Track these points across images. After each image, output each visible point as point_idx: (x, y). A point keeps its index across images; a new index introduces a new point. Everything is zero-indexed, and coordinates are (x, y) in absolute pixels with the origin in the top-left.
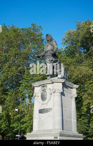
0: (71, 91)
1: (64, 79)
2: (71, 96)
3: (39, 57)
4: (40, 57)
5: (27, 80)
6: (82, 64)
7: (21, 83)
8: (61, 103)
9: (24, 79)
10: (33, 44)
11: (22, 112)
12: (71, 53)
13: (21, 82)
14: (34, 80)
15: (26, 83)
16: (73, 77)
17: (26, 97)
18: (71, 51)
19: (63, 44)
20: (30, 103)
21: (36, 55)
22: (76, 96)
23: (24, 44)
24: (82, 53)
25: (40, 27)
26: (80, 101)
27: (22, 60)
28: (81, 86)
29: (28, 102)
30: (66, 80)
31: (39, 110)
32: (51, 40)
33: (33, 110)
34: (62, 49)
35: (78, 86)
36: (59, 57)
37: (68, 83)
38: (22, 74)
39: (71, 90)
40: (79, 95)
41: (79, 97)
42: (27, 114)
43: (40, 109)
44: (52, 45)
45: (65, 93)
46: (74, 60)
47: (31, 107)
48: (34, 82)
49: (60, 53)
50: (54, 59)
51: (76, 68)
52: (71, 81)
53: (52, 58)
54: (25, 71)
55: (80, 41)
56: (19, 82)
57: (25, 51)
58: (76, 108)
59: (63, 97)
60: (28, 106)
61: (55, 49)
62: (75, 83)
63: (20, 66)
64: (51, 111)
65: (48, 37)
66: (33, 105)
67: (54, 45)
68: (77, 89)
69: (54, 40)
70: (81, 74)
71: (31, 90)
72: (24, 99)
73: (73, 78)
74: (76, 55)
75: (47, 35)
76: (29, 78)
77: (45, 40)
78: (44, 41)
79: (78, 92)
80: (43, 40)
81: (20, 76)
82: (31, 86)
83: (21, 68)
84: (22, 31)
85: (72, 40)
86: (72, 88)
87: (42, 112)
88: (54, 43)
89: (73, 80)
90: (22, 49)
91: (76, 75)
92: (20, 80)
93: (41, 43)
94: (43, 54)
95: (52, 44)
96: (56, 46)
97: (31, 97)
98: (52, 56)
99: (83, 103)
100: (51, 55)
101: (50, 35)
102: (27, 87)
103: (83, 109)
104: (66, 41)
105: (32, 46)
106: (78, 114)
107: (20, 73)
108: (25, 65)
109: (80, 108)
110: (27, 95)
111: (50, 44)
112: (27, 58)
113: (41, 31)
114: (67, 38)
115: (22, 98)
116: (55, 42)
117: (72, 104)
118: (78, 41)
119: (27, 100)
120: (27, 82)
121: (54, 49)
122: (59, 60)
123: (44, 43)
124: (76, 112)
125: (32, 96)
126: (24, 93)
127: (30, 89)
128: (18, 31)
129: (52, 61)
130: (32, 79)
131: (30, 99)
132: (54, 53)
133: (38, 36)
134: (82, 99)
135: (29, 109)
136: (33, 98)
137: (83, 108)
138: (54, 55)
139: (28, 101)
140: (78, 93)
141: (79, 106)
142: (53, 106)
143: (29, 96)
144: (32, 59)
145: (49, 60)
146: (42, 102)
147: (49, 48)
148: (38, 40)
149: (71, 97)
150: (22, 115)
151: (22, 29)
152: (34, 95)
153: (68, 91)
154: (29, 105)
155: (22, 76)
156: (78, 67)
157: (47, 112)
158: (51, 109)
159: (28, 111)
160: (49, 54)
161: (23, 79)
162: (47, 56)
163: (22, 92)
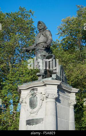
0: (68, 96)
1: (60, 80)
2: (69, 103)
3: (27, 51)
4: (30, 50)
5: (12, 80)
6: (83, 61)
7: (4, 85)
8: (55, 111)
9: (9, 80)
10: (21, 33)
11: (4, 123)
12: (69, 47)
13: (4, 83)
14: (20, 82)
15: (11, 85)
16: (72, 78)
17: (10, 104)
18: (69, 44)
19: (60, 34)
20: (15, 112)
21: (24, 48)
22: (75, 103)
23: (9, 34)
24: (84, 46)
25: (31, 12)
26: (81, 109)
27: (6, 55)
28: (82, 90)
29: (12, 110)
30: (63, 81)
31: (27, 121)
32: (44, 29)
33: (19, 121)
34: (59, 42)
35: (78, 90)
36: (54, 51)
37: (65, 86)
38: (5, 72)
39: (69, 94)
40: (78, 102)
41: (79, 104)
42: (11, 126)
43: (28, 119)
44: (46, 36)
45: (60, 98)
46: (73, 56)
47: (16, 116)
48: (21, 83)
49: (55, 46)
50: (47, 54)
51: (76, 66)
52: (69, 83)
53: (44, 53)
54: (9, 69)
55: (81, 31)
56: (1, 83)
57: (11, 42)
58: (75, 119)
59: (58, 104)
60: (12, 115)
61: (49, 41)
62: (74, 86)
63: (3, 63)
64: (42, 122)
65: (40, 25)
66: (19, 114)
67: (48, 35)
68: (76, 93)
69: (47, 29)
70: (82, 75)
71: (17, 94)
72: (7, 106)
73: (72, 80)
74: (76, 50)
75: (39, 23)
76: (15, 79)
77: (37, 29)
78: (35, 30)
79: (78, 98)
80: (33, 29)
81: (3, 76)
82: (17, 89)
83: (4, 64)
84: (6, 16)
85: (71, 30)
86: (70, 92)
87: (30, 123)
88: (48, 33)
89: (71, 82)
90: (6, 40)
91: (75, 75)
92: (3, 80)
93: (31, 33)
94: (33, 47)
95: (45, 34)
96: (50, 37)
97: (16, 103)
98: (45, 50)
99: (84, 112)
100: (43, 49)
101: (43, 22)
102: (12, 89)
103: (83, 121)
104: (63, 31)
105: (19, 37)
106: (78, 126)
107: (3, 71)
108: (10, 61)
109: (80, 119)
110: (11, 101)
111: (43, 34)
112: (12, 52)
113: (31, 17)
114: (64, 27)
115: (5, 105)
116: (49, 31)
117: (70, 113)
118: (79, 31)
119: (11, 107)
120: (11, 83)
121: (47, 41)
122: (54, 56)
123: (35, 33)
124: (75, 124)
125: (18, 102)
126: (7, 98)
127: (15, 93)
128: (2, 17)
129: (45, 56)
130: (18, 80)
131: (15, 106)
132: (48, 46)
133: (28, 24)
134: (83, 107)
135: (14, 119)
136: (19, 104)
137: (83, 119)
138: (48, 49)
139: (13, 108)
140: (77, 100)
141: (78, 116)
142: (45, 116)
143: (14, 102)
144: (19, 53)
145: (41, 55)
146: (30, 110)
147: (42, 39)
148: (28, 28)
149: (69, 105)
150: (5, 126)
151: (7, 14)
152: (20, 100)
153: (65, 96)
154: (14, 113)
155: (5, 76)
156: (78, 66)
157: (37, 123)
158: (42, 119)
159: (12, 122)
160: (40, 47)
161: (7, 79)
162: (39, 49)
163: (5, 97)
